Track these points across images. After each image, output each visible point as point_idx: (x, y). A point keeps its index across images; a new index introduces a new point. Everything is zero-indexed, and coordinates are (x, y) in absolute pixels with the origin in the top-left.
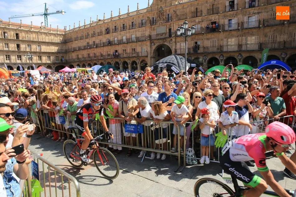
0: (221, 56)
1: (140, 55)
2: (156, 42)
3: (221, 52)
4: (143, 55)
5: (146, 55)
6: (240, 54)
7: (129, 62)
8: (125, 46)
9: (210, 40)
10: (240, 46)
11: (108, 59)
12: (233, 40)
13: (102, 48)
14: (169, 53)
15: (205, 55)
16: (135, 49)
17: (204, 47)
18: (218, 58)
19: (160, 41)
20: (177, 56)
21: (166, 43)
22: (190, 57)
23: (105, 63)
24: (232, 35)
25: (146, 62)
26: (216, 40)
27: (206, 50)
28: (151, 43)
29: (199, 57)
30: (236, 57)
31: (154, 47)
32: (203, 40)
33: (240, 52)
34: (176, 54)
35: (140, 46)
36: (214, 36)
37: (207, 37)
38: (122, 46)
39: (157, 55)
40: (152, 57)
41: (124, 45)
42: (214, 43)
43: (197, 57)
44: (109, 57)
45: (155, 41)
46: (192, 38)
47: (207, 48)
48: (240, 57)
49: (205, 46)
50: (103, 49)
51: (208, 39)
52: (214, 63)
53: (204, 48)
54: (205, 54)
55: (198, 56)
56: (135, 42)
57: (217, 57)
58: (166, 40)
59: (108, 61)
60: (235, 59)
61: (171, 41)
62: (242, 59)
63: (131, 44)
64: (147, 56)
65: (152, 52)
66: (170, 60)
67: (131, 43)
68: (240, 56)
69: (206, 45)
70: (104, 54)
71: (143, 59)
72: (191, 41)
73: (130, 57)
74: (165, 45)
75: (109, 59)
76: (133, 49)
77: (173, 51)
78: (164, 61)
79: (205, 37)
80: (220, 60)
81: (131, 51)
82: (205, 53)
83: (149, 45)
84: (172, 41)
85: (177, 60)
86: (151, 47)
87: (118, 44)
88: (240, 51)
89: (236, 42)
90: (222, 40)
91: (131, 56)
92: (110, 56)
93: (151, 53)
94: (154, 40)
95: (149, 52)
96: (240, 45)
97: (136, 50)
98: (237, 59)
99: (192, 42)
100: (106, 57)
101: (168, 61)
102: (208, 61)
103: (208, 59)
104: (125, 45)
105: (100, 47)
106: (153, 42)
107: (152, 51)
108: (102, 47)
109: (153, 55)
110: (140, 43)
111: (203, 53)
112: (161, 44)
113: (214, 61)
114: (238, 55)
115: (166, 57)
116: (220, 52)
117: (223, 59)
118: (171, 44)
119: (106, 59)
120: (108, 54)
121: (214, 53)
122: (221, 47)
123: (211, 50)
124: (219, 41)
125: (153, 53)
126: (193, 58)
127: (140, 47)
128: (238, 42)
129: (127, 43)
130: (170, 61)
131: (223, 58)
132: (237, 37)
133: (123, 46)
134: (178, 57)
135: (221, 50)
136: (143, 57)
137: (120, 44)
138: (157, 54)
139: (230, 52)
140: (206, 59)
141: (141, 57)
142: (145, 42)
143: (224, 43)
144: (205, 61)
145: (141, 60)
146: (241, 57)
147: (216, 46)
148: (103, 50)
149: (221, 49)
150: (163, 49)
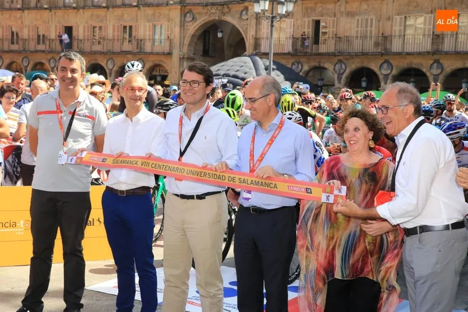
0: (385, 65)
1: (148, 48)
2: (199, 13)
3: (385, 54)
4: (158, 48)
5: (167, 50)
6: (437, 61)
7: (111, 67)
8: (98, 17)
9: (357, 18)
10: (437, 38)
11: (37, 51)
12: (421, 20)
13: (18, 14)
14: (238, 47)
15: (340, 61)
16: (131, 27)
17: (340, 38)
18: (376, 69)
19: (213, 11)
20: (257, 58)
21: (228, 18)
22: (298, 63)
23: (25, 64)
24: (416, 7)
25: (166, 71)
26: (372, 19)
27: (344, 47)
28: (184, 15)
29: (322, 65)
30: (424, 70)
31: (193, 28)
32: (338, 15)
33: (436, 57)
34: (256, 54)
35: (149, 21)
36: (368, 6)
37: (349, 9)
38: (88, 13)
39: (202, 53)
40: (183, 58)
41: (95, 13)
42: (366, 27)
43: (317, 64)
44: (41, 47)
45: (197, 10)
46: (307, 9)
47: (348, 41)
48: (435, 71)
49: (341, 35)
50: (21, 17)
51: (351, 14)
52: (364, 84)
53: (338, 39)
54: (338, 56)
55: (320, 62)
56: (135, 6)
57: (374, 66)
58: (230, 11)
59: (37, 60)
60: (423, 75)
61: (244, 12)
62: (441, 77)
63: (118, 12)
64: (170, 54)
65: (187, 42)
66: (237, 71)
67: (119, 7)
68: (438, 68)
69: (344, 32)
70: (25, 34)
71: (158, 63)
72: (304, 16)
73: (114, 53)
74: (227, 23)
75: (43, 52)
76: (125, 27)
77: (249, 43)
78: (222, 73)
79: (343, 9)
80: (381, 77)
81: (119, 33)
82: (341, 53)
83: (178, 20)
84: (247, 14)
85: (256, 70)
86: (182, 25)
87: (74, 8)
88: (436, 54)
89: (427, 27)
90: (389, 19)
91: (117, 48)
92: (47, 43)
93: (181, 44)
94: (194, 4)
95: (177, 41)
96: (438, 36)
97: (134, 34)
98: (428, 74)
99: (306, 20)
100: (32, 46)
101: (232, 73)
102: (346, 78)
103: (348, 72)
104: (101, 12)
105: (11, 9)
106: (190, 11)
107: (184, 37)
108: (19, 9)
109: (188, 50)
110: (149, 11)
111: (333, 55)
112: (214, 20)
113: (364, 79)
114: (432, 65)
115: (228, 60)
116: (382, 54)
117: (388, 75)
118: (245, 22)
119: (32, 52)
120: (39, 36)
121: (364, 54)
122: (386, 39)
123: (357, 46)
124: (379, 21)
125: (189, 45)
126: (306, 68)
127: (147, 24)
128: (432, 27)
129: (107, 7)
130: (237, 73)
131: (389, 72)
132: (431, 12)
133: (92, 15)
134: (261, 63)
135: (385, 49)
136: (158, 54)
137: (84, 8)
138: (201, 48)
139: (408, 54)
140: (342, 71)
141: (150, 54)
142: (164, 10)
143: (394, 28)
144: (339, 79)
145: (151, 64)
146: (439, 71)
147: (373, 35)
148: (19, 22)
149: (385, 44)
150: (220, 35)
